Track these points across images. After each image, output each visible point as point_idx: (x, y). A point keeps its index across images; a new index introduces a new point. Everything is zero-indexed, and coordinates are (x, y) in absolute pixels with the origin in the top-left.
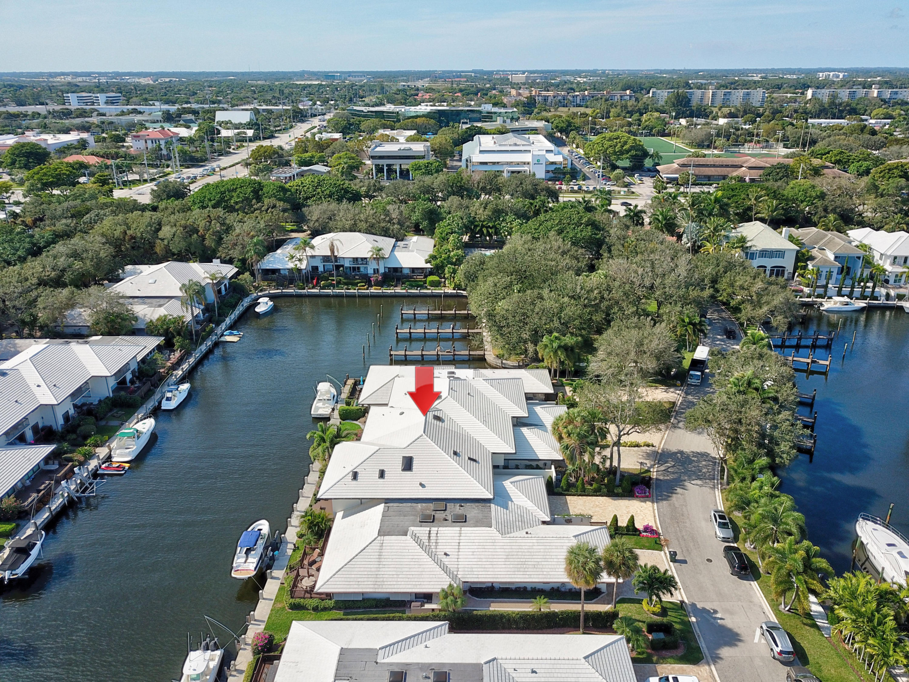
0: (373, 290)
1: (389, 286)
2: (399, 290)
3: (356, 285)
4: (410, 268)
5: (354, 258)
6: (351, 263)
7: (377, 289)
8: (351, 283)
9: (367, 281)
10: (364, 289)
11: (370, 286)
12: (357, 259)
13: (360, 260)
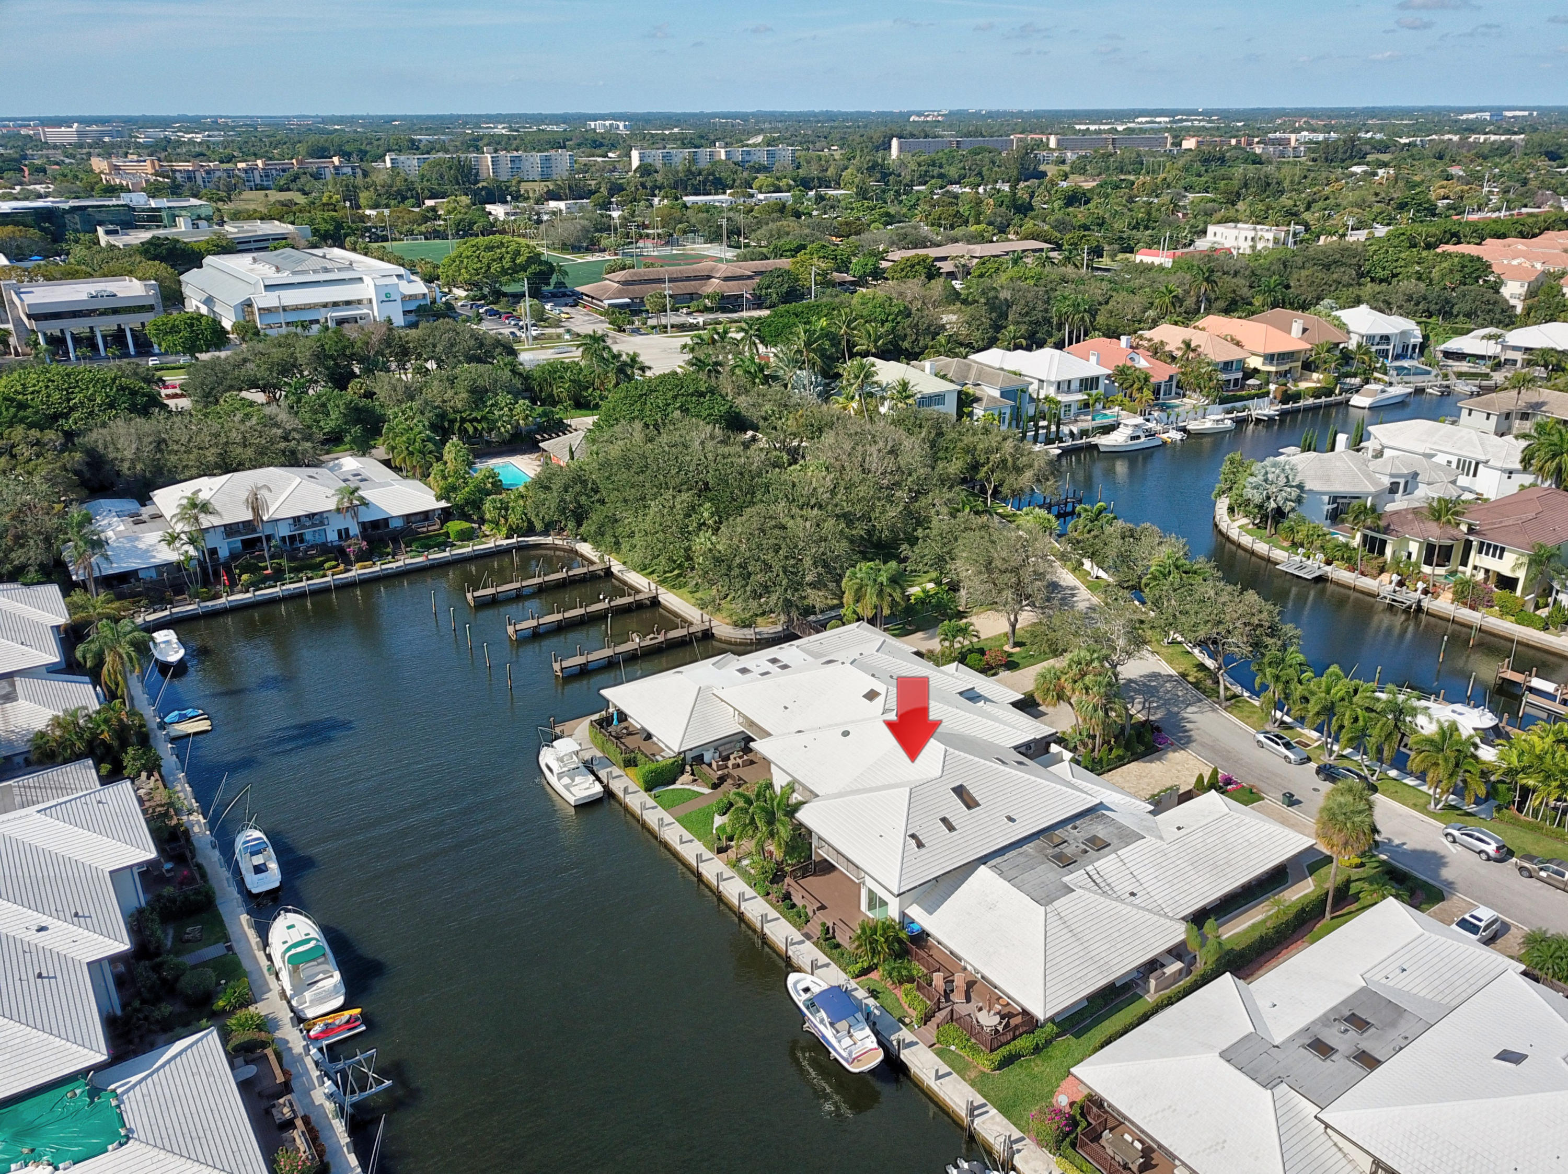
0: (357, 571)
1: (382, 556)
2: (404, 561)
3: (320, 566)
4: (403, 516)
5: (294, 518)
6: (293, 528)
7: (365, 567)
8: (305, 566)
9: (339, 554)
10: (341, 573)
11: (349, 563)
12: (299, 517)
13: (303, 519)
